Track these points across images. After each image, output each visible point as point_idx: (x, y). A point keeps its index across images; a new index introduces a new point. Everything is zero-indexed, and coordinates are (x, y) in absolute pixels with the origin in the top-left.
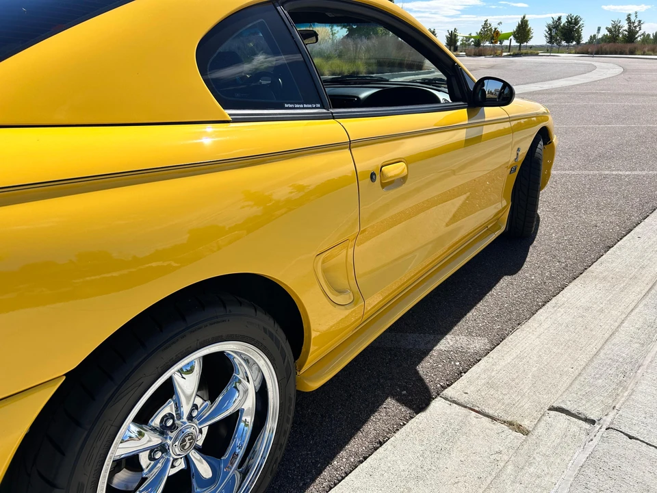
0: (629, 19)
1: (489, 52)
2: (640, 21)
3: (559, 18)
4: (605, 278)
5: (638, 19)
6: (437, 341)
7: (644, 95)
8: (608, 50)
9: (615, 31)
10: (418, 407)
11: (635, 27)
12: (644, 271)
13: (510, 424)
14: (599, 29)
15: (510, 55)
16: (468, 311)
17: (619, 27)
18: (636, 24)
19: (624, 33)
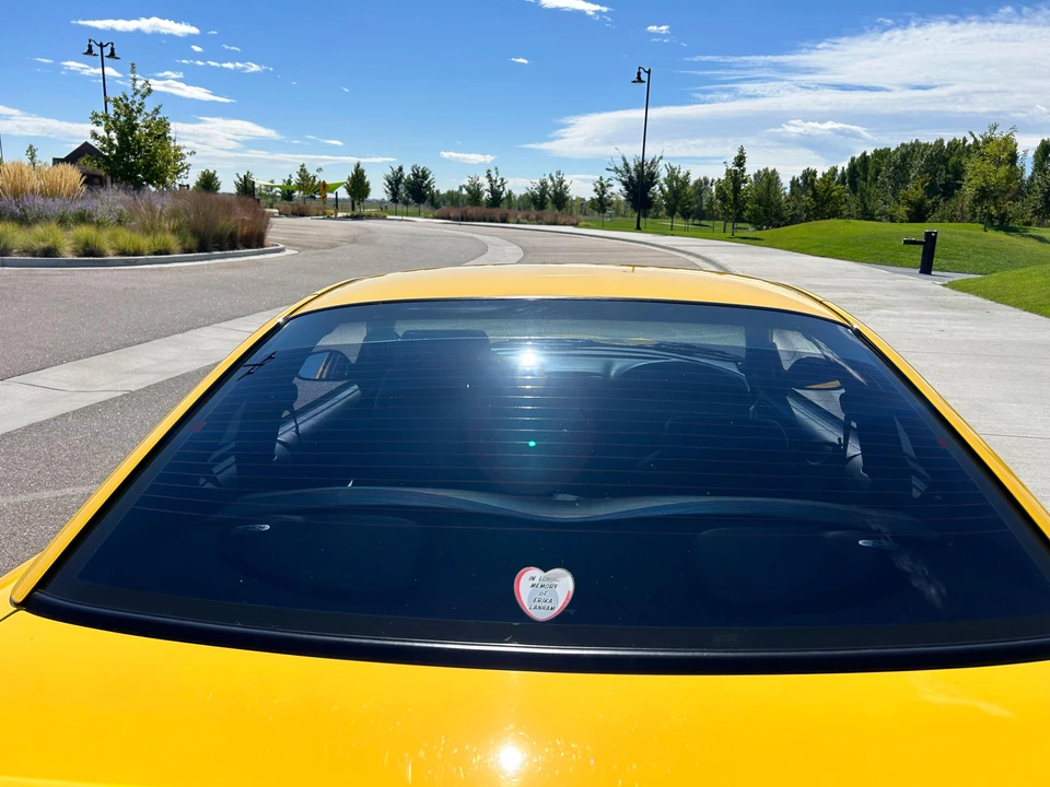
0: (489, 176)
1: (315, 211)
2: (502, 180)
3: (401, 169)
5: (500, 176)
8: (474, 215)
9: (474, 190)
11: (499, 186)
15: (347, 217)
17: (479, 185)
18: (498, 183)
19: (486, 194)
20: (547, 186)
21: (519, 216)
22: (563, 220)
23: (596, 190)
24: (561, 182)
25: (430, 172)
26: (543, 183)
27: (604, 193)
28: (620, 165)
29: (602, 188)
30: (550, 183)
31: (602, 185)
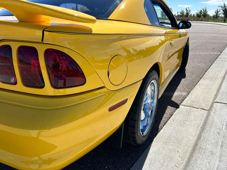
0: (186, 9)
2: (190, 10)
4: (209, 78)
5: (189, 9)
6: (173, 94)
7: (197, 33)
8: (181, 19)
9: (182, 13)
10: (177, 107)
11: (188, 12)
12: (218, 77)
13: (202, 109)
14: (178, 12)
16: (177, 86)
17: (184, 12)
19: (185, 14)
20: (202, 12)
21: (192, 19)
22: (204, 20)
23: (215, 13)
24: (206, 10)
25: (172, 9)
26: (201, 11)
27: (218, 13)
28: (223, 6)
29: (217, 12)
30: (203, 11)
31: (217, 11)
